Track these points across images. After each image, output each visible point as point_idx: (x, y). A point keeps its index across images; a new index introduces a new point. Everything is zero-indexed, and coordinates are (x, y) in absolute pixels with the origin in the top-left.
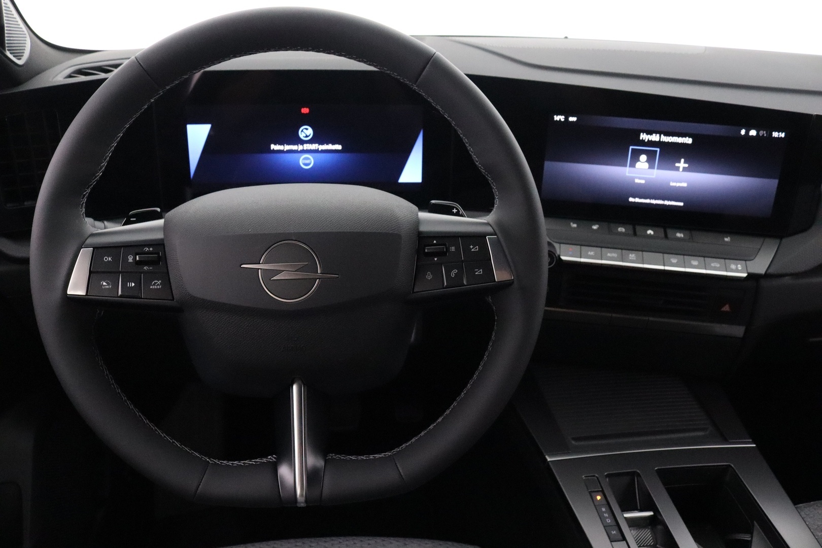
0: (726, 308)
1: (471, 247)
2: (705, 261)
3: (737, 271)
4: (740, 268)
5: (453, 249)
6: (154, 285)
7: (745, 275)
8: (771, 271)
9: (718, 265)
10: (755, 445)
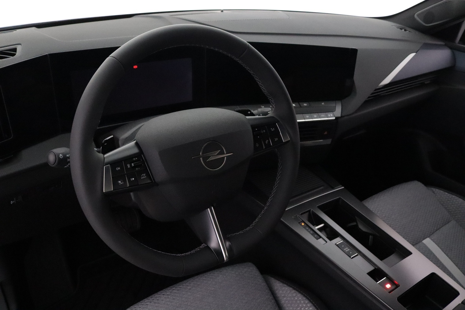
0: (326, 133)
1: (271, 129)
2: (318, 114)
3: (331, 117)
4: (332, 116)
5: (264, 131)
6: (143, 177)
7: (334, 118)
8: (343, 115)
9: (324, 116)
10: (343, 187)
